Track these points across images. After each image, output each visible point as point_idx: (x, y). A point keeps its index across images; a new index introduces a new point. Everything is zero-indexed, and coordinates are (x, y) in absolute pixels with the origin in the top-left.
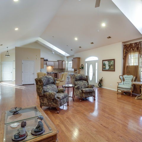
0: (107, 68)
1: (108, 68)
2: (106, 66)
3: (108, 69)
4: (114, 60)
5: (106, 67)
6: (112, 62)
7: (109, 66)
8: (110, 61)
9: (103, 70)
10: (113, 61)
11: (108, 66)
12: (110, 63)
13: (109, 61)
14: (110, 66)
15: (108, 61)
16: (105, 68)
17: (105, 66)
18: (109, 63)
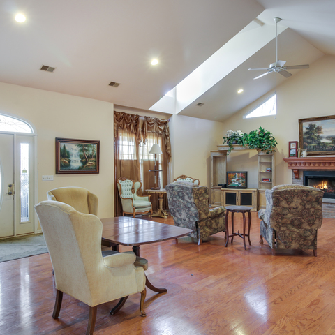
0: (76, 163)
1: (80, 164)
2: (72, 158)
3: (80, 168)
4: (98, 143)
5: (70, 161)
6: (91, 149)
7: (82, 157)
8: (86, 146)
9: (58, 172)
10: (95, 146)
11: (79, 159)
12: (86, 150)
13: (83, 143)
14: (84, 159)
15: (80, 145)
16: (69, 165)
17: (68, 157)
18: (82, 150)
